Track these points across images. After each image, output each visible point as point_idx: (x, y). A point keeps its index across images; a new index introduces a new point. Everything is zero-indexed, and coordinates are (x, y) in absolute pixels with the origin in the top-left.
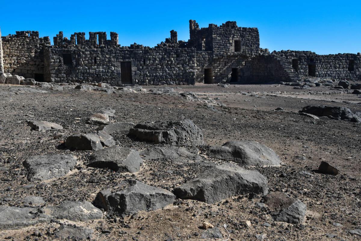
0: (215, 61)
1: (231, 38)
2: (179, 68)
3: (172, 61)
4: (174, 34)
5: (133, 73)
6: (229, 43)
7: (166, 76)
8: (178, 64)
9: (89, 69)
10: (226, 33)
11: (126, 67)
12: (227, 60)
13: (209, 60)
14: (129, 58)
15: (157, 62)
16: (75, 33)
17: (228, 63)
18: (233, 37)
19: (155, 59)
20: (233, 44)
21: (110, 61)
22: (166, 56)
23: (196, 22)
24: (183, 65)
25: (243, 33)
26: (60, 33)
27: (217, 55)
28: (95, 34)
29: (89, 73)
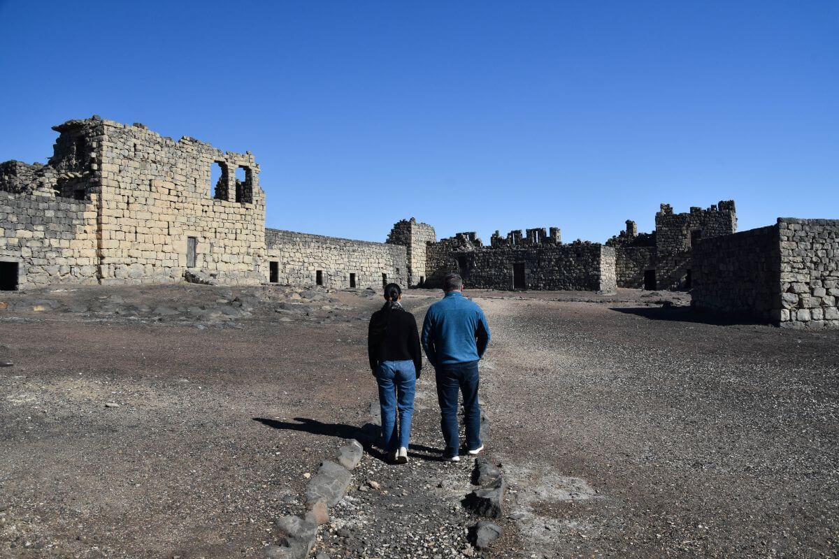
0: (660, 261)
1: (684, 228)
2: (579, 270)
3: (571, 262)
4: (630, 225)
5: (527, 276)
6: (682, 235)
7: (564, 280)
8: (579, 265)
9: (482, 272)
10: (676, 221)
11: (519, 269)
12: (679, 258)
13: (651, 258)
14: (522, 259)
15: (553, 263)
16: (512, 232)
17: (680, 262)
18: (689, 226)
19: (551, 260)
20: (689, 236)
21: (502, 263)
22: (563, 256)
23: (671, 206)
24: (585, 266)
25: (704, 220)
26: (497, 232)
27: (661, 252)
28: (535, 230)
29: (481, 277)
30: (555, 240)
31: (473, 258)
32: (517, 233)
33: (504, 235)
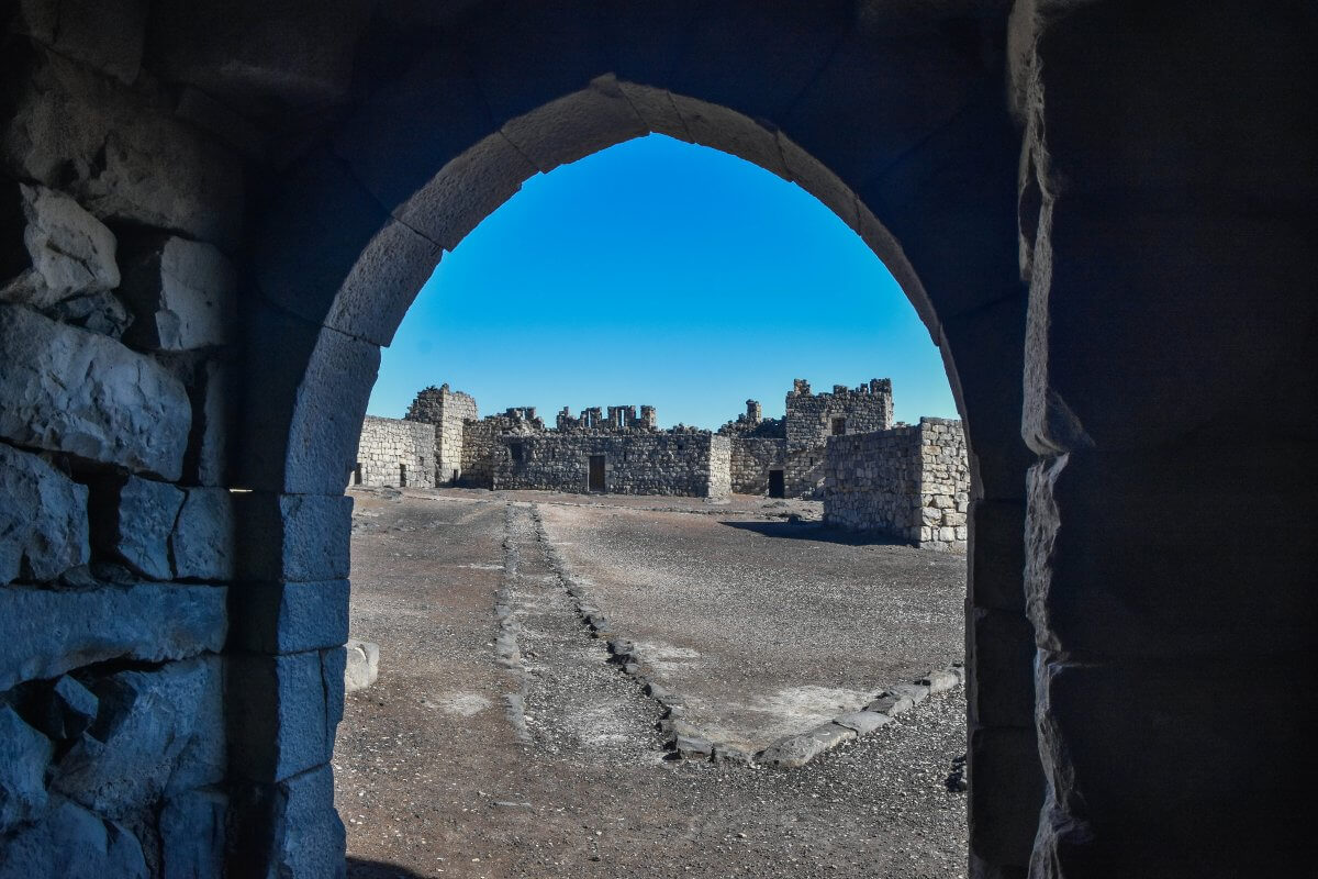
0: (789, 457)
1: (824, 414)
2: (681, 467)
3: (669, 456)
4: (752, 406)
5: (607, 474)
6: (821, 424)
7: (659, 482)
8: (680, 461)
9: (544, 466)
10: (814, 405)
11: (597, 464)
12: (814, 456)
13: (778, 454)
14: (601, 450)
15: (644, 457)
16: (588, 410)
17: (817, 460)
18: (829, 412)
19: (643, 452)
20: (830, 425)
21: (573, 454)
22: (659, 448)
23: (808, 383)
24: (688, 463)
25: (850, 405)
26: (566, 409)
27: (793, 446)
28: (620, 409)
29: (543, 473)
30: (648, 423)
31: (532, 445)
32: (595, 411)
33: (575, 414)
